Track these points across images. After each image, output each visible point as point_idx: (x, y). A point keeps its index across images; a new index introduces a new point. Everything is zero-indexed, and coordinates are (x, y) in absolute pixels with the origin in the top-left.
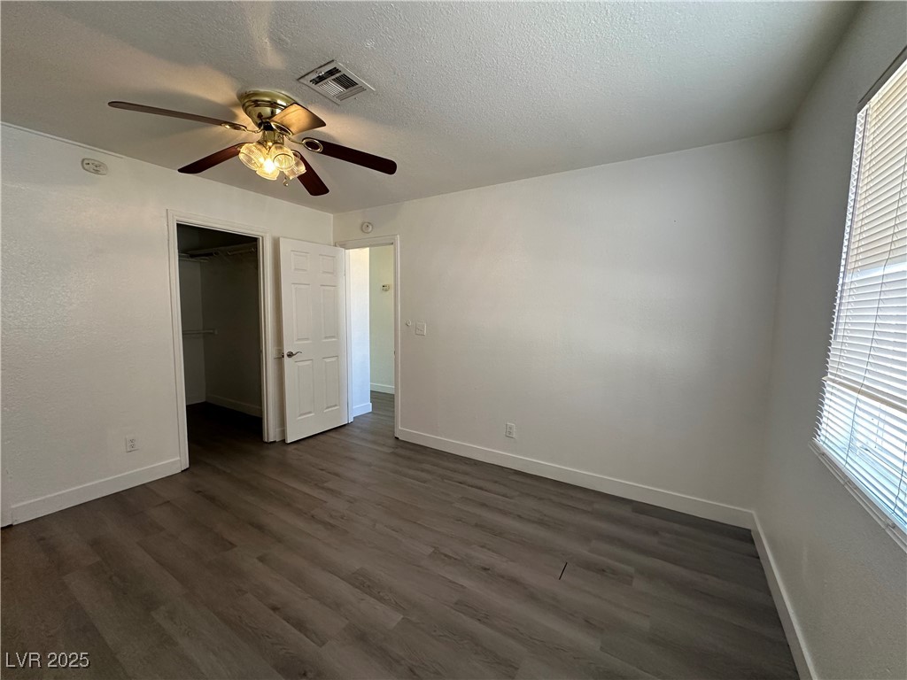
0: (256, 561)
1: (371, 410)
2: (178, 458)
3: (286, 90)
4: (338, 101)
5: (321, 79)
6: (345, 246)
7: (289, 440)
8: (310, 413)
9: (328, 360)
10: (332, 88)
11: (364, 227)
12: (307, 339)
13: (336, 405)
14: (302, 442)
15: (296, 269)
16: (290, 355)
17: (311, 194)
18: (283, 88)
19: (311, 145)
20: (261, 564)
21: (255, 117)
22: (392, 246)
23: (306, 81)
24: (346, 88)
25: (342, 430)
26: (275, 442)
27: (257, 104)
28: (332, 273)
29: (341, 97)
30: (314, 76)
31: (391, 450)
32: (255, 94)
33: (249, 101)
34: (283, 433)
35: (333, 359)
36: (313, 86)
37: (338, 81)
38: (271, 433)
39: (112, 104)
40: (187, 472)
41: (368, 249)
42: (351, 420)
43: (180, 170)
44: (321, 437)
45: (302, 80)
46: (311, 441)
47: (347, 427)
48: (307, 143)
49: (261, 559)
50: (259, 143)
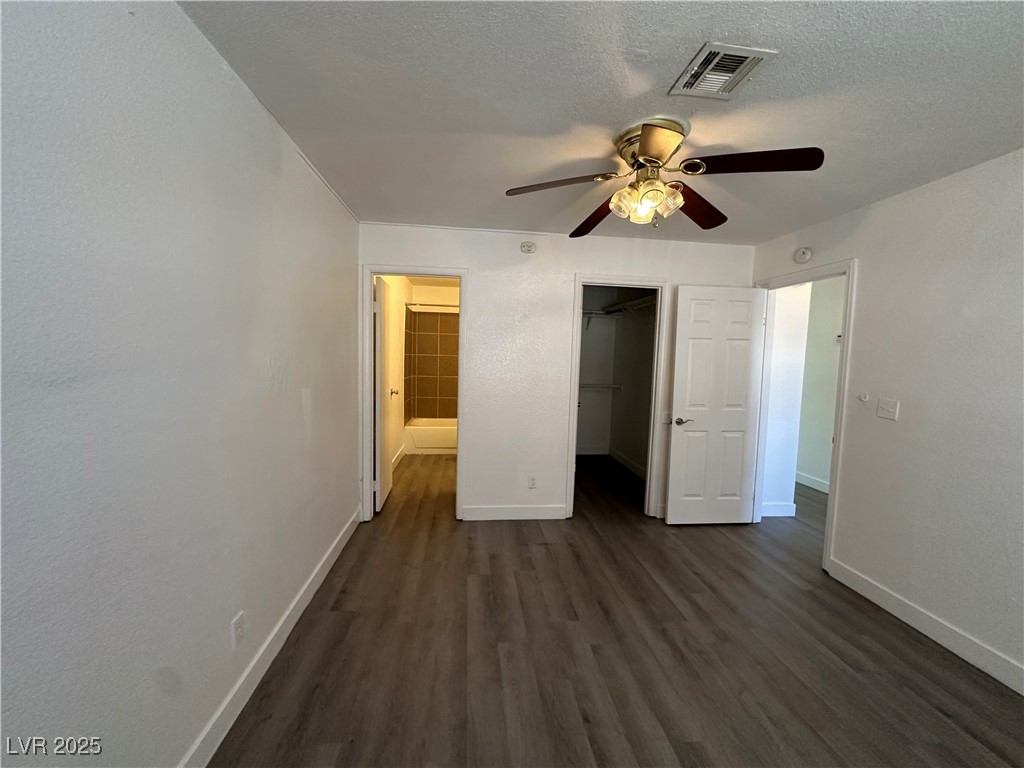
0: (589, 648)
1: (793, 513)
2: (564, 506)
3: (659, 113)
4: (725, 95)
5: (696, 76)
6: (768, 284)
7: (670, 521)
8: (699, 495)
9: (728, 435)
10: (714, 81)
11: (799, 255)
12: (703, 405)
13: (735, 495)
14: (684, 529)
15: (695, 321)
16: (680, 422)
17: (704, 228)
18: (656, 113)
19: (690, 167)
20: (592, 654)
21: (629, 159)
22: (844, 277)
23: (679, 89)
24: (733, 71)
25: (742, 530)
26: (655, 518)
27: (630, 142)
28: (746, 323)
29: (728, 88)
30: (686, 78)
31: (809, 587)
32: (628, 133)
33: (623, 142)
34: (664, 510)
35: (738, 435)
36: (687, 91)
37: (719, 68)
38: (652, 508)
39: (510, 193)
40: (569, 521)
41: (809, 285)
42: (758, 520)
43: (571, 236)
44: (711, 531)
45: (673, 92)
46: (694, 530)
47: (748, 528)
48: (685, 167)
49: (595, 649)
50: (632, 186)
